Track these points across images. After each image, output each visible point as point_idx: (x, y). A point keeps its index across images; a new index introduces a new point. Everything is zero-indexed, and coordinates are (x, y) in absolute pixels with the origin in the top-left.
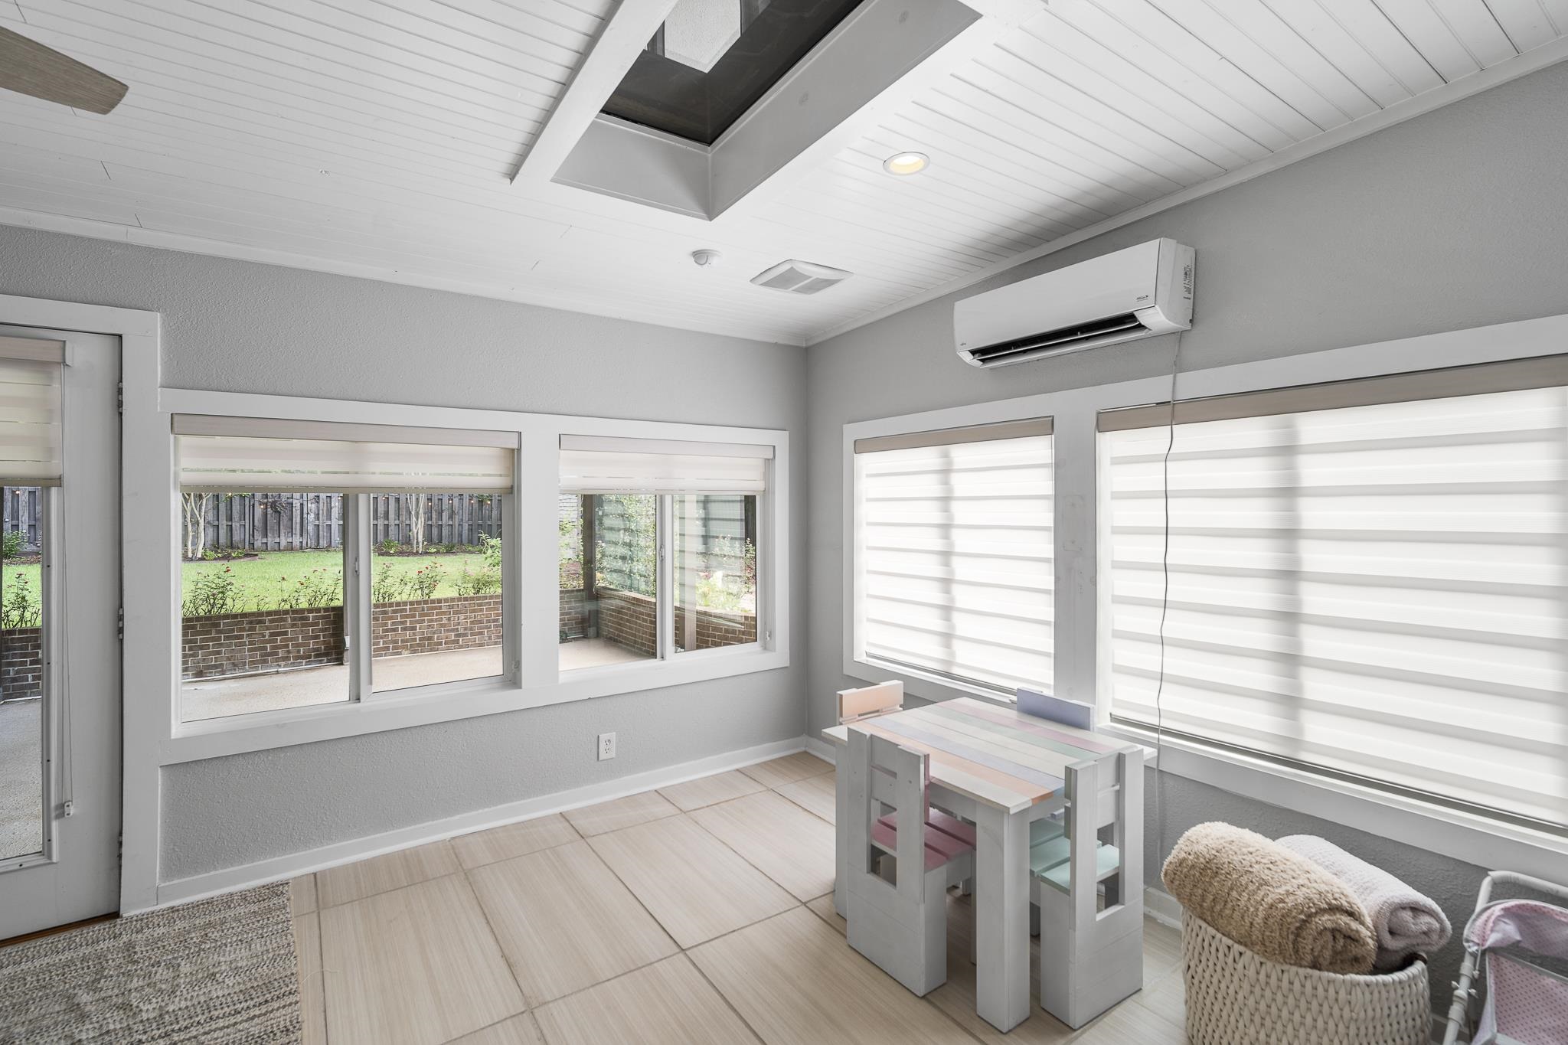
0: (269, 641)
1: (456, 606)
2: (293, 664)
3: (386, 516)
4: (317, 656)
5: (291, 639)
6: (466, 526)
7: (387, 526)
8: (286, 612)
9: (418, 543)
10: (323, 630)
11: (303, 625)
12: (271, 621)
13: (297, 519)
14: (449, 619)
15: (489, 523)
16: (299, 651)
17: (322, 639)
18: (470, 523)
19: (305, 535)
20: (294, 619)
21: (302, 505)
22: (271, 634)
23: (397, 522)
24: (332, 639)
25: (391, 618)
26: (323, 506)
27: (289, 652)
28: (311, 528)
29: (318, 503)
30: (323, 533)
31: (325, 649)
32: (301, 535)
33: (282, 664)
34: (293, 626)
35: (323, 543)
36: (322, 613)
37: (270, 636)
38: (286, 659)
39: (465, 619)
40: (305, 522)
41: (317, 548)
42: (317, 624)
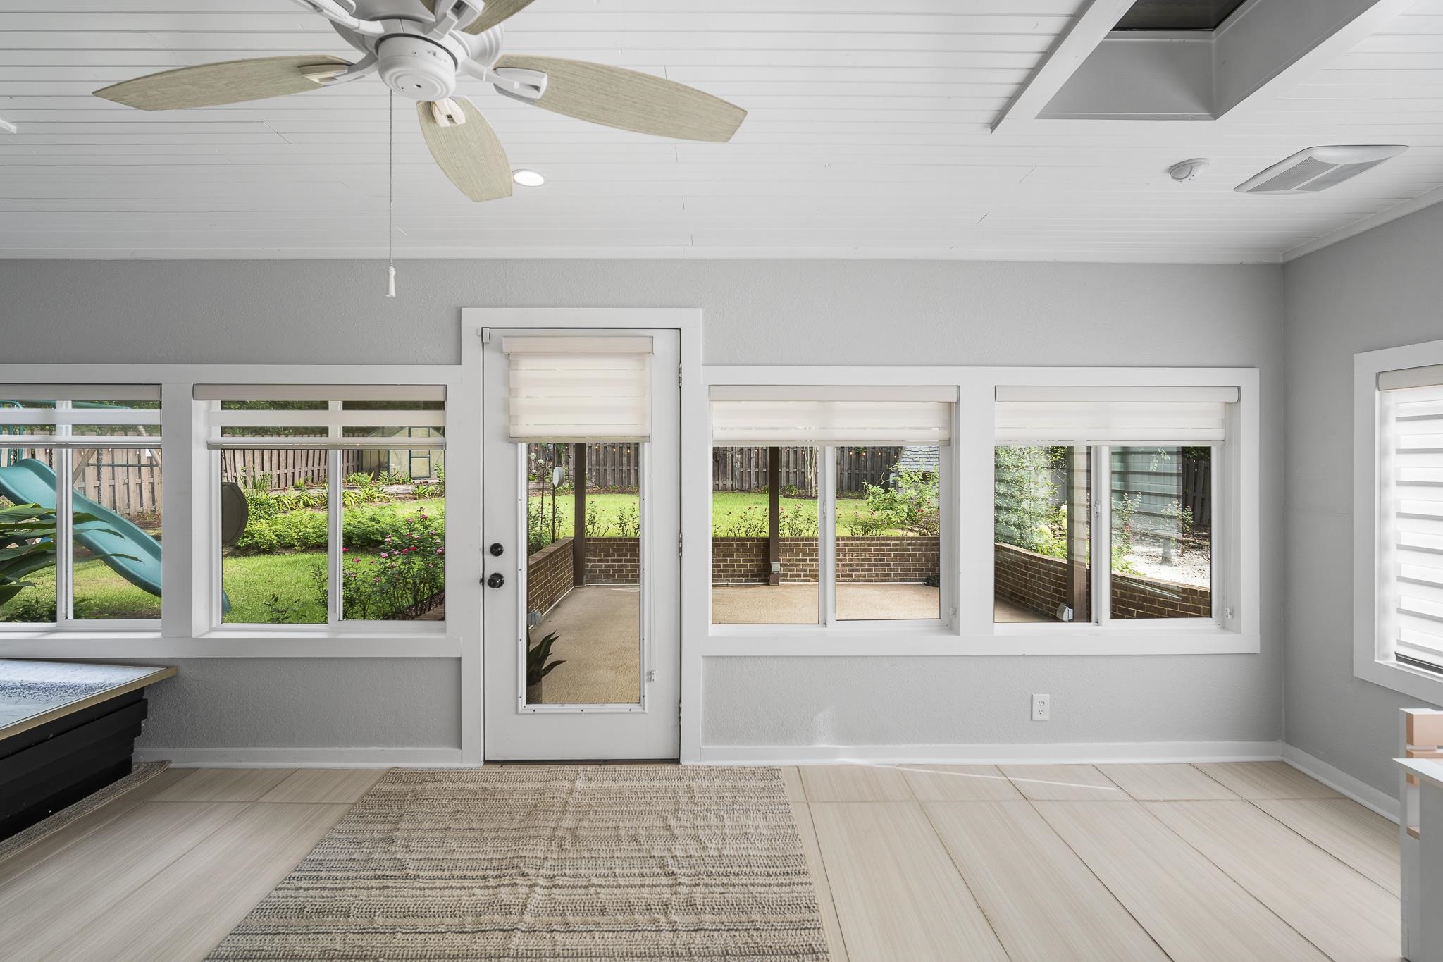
0: (723, 561)
2: (737, 581)
3: (788, 466)
4: (752, 576)
5: (736, 561)
6: (846, 474)
7: (788, 473)
8: (733, 539)
9: (811, 488)
10: (756, 556)
11: (744, 550)
12: (724, 545)
13: (729, 467)
14: (844, 556)
16: (741, 571)
17: (755, 563)
18: (849, 472)
19: (734, 479)
20: (738, 545)
21: (732, 455)
22: (724, 556)
23: (795, 470)
24: (762, 564)
25: (802, 550)
27: (734, 571)
28: (738, 474)
29: (742, 454)
30: (746, 478)
31: (757, 571)
32: (732, 479)
33: (730, 579)
34: (738, 550)
35: (746, 486)
36: (756, 542)
37: (723, 557)
38: (733, 575)
40: (734, 469)
41: (742, 490)
42: (752, 551)
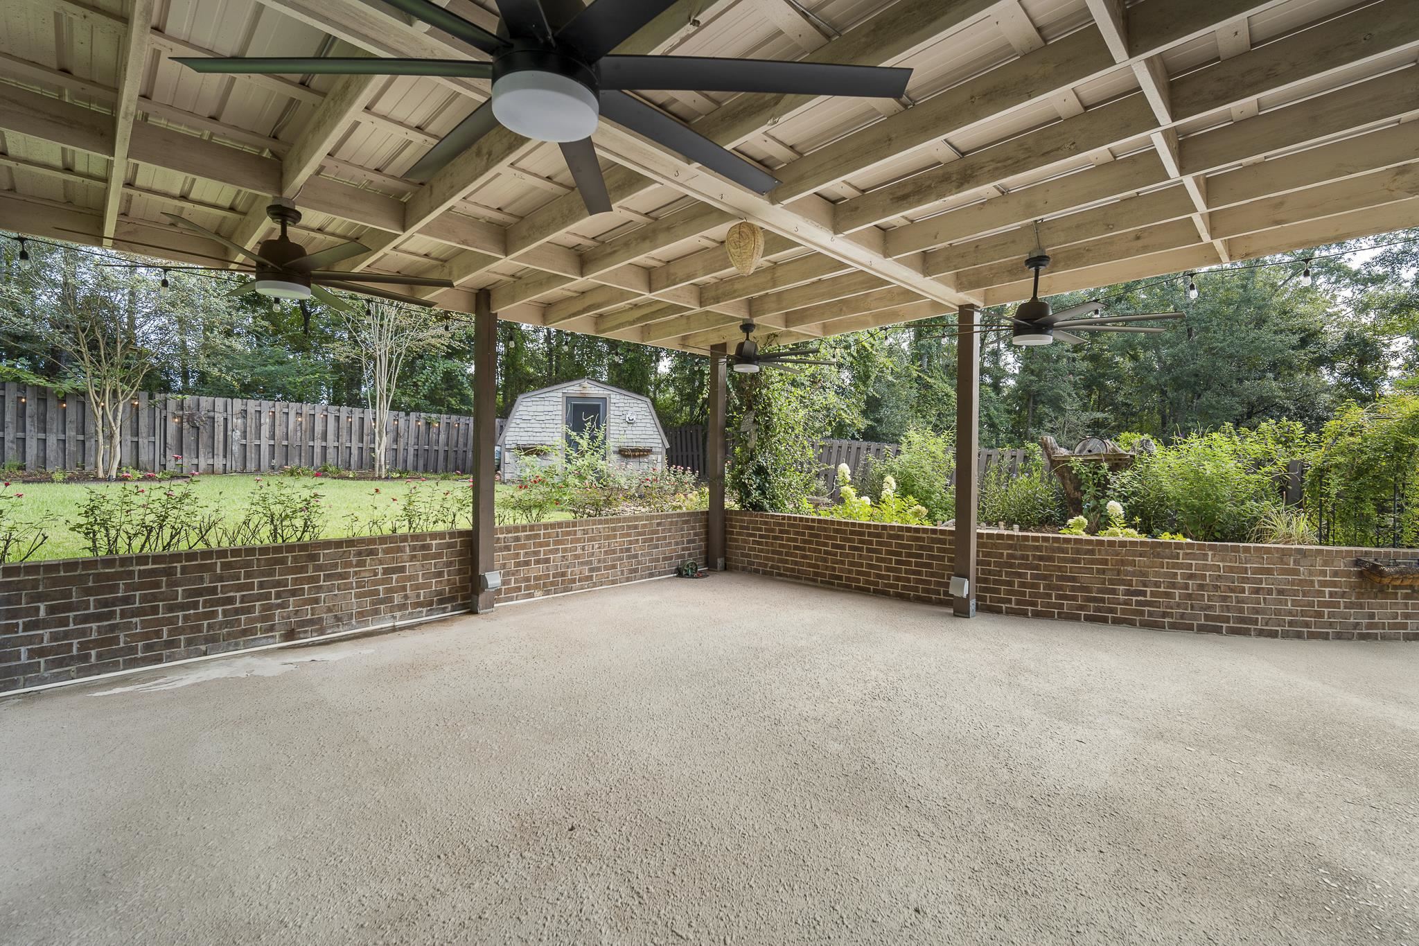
0: (383, 582)
1: (590, 531)
2: (411, 615)
3: (324, 437)
4: (441, 602)
5: (410, 578)
7: (325, 448)
8: (404, 538)
9: (380, 466)
10: (449, 564)
11: (425, 557)
12: (386, 551)
13: (219, 436)
14: (583, 549)
15: (436, 448)
16: (418, 596)
17: (446, 577)
18: (416, 447)
19: (229, 456)
20: (413, 548)
21: (226, 419)
22: (386, 571)
23: (336, 444)
24: (457, 578)
25: (523, 547)
26: (251, 422)
27: (406, 597)
28: (236, 448)
29: (245, 418)
30: (251, 455)
31: (450, 592)
32: (225, 456)
33: (398, 614)
34: (413, 558)
35: (251, 466)
36: (447, 540)
37: (384, 574)
38: (402, 607)
39: (599, 548)
40: (229, 440)
41: (244, 472)
42: (439, 555)
